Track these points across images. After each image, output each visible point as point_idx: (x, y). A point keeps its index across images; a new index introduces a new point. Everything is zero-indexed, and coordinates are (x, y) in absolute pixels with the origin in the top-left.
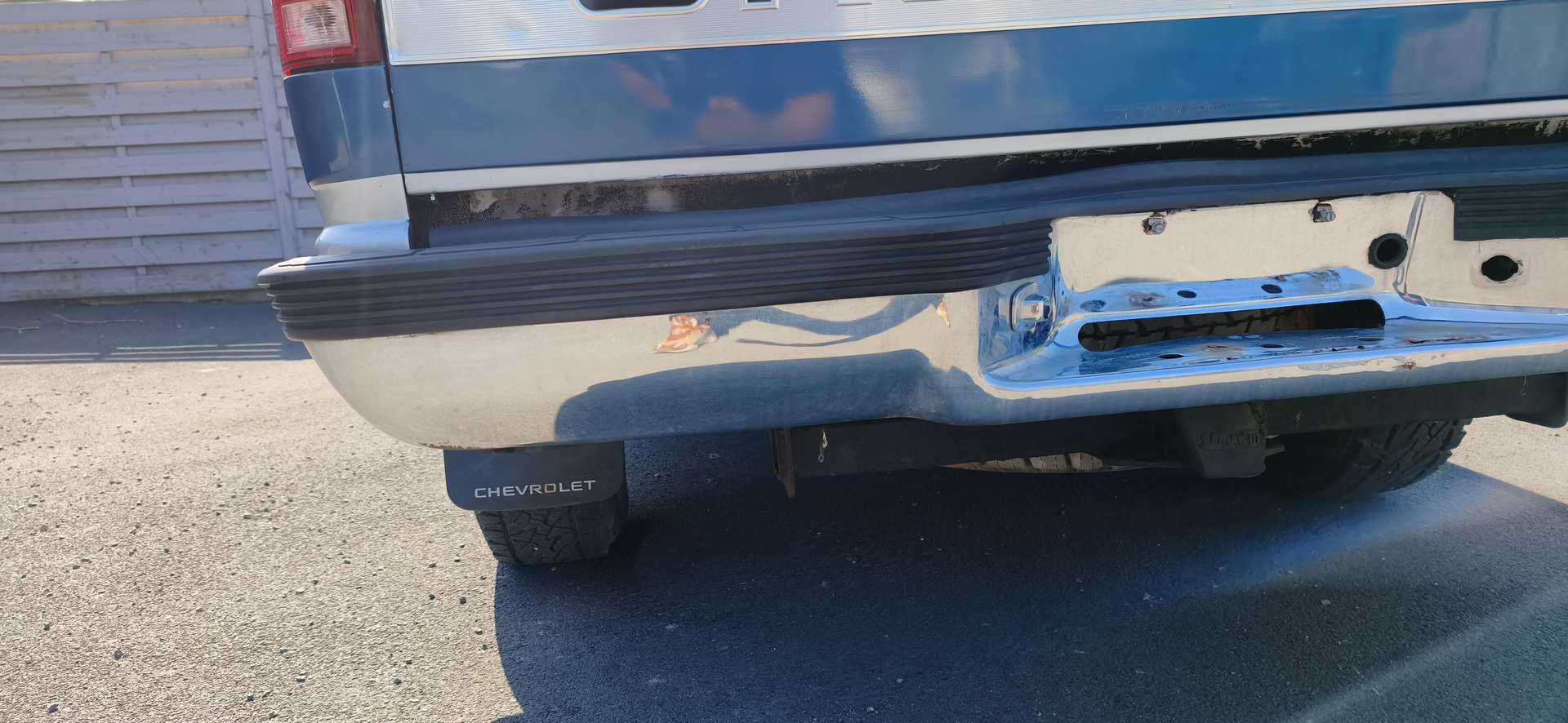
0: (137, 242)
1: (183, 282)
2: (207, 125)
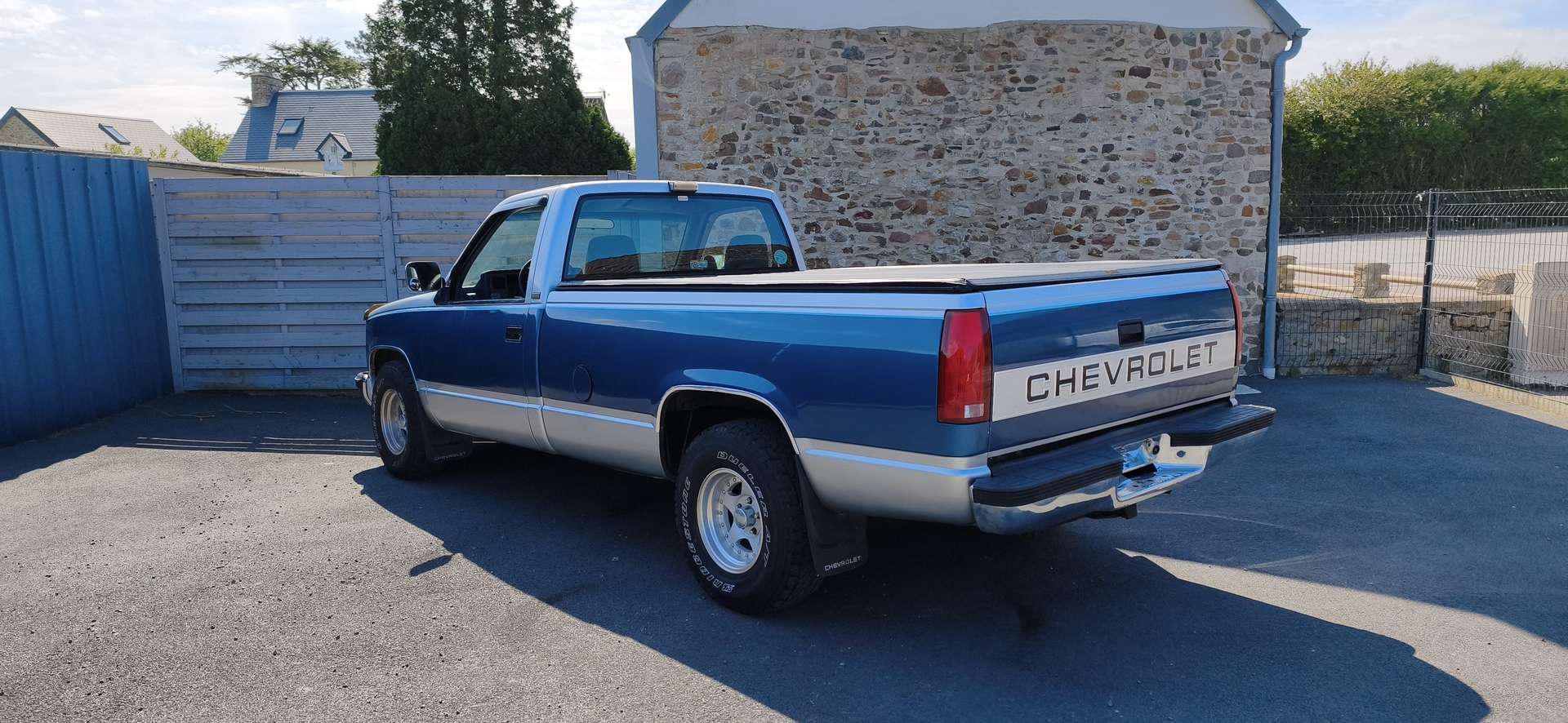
0: (286, 350)
1: (317, 382)
2: (343, 269)
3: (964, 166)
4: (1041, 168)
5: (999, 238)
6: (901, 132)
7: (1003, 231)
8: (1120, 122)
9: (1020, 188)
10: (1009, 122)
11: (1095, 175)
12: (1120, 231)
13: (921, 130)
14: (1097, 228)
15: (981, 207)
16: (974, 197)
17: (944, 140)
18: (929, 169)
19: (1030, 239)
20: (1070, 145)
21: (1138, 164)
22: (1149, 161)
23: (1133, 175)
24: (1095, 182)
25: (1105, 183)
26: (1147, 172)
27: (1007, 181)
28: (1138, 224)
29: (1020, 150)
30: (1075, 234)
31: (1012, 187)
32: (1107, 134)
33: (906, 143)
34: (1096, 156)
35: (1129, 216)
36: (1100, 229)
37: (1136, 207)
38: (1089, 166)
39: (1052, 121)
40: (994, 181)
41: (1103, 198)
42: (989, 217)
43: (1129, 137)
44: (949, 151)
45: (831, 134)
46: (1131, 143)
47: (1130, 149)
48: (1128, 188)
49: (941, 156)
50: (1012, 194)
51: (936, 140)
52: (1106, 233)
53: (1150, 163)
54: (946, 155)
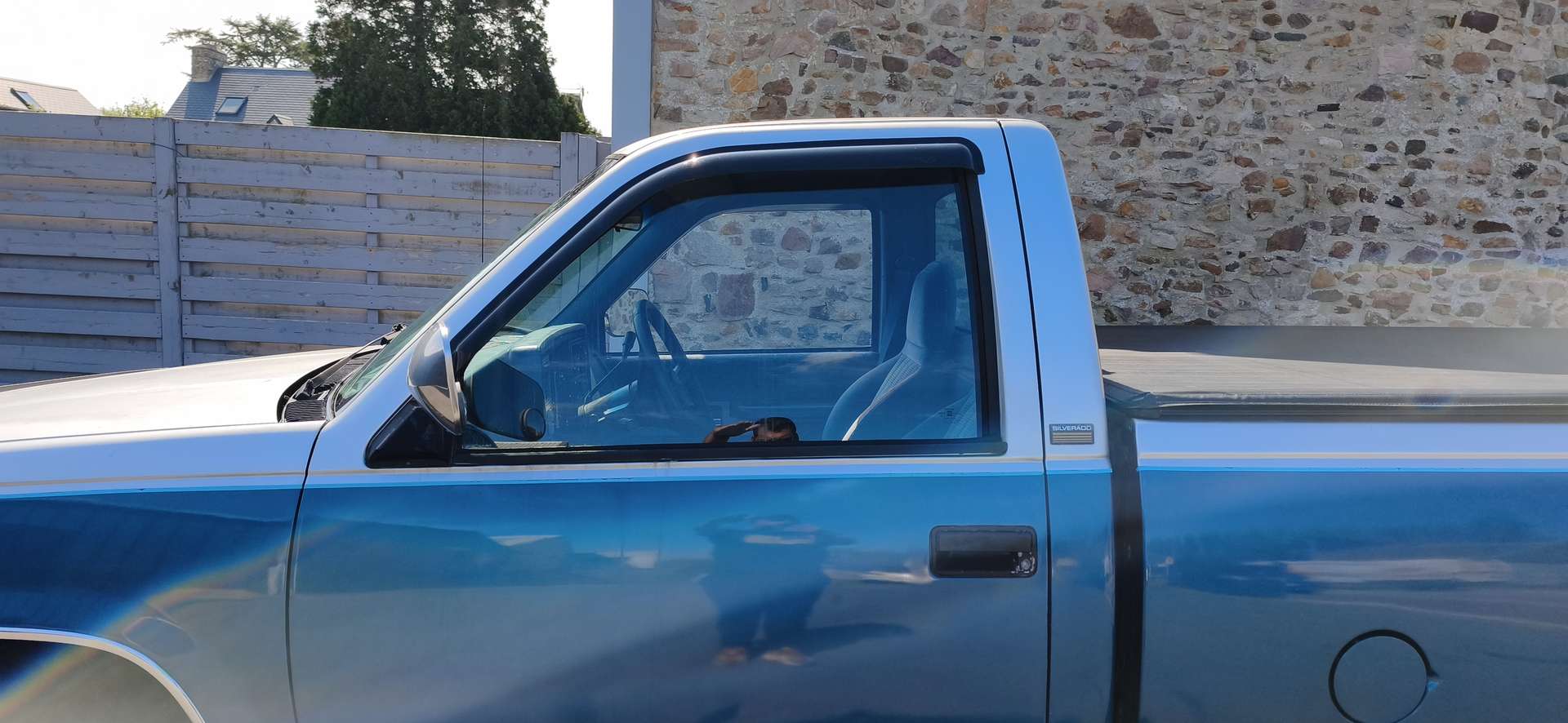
3: (1174, 163)
4: (1303, 173)
5: (1221, 287)
6: (1071, 96)
7: (1229, 276)
8: (1440, 106)
9: (1265, 206)
10: (1256, 91)
11: (1388, 191)
12: (1419, 288)
13: (1105, 96)
14: (1384, 280)
15: (1194, 235)
16: (1185, 216)
17: (1144, 116)
18: (1111, 164)
19: (1271, 292)
20: (1354, 138)
21: (1462, 177)
22: (1479, 174)
23: (1453, 195)
24: (1387, 203)
25: (1405, 205)
26: (1474, 192)
27: (1243, 192)
28: (1451, 278)
29: (1268, 141)
30: (1346, 289)
31: (1249, 203)
32: (1415, 124)
33: (1078, 117)
34: (1394, 159)
35: (1436, 265)
36: (1389, 283)
37: (1452, 250)
38: (1380, 176)
39: (1328, 95)
40: (1223, 191)
41: (1398, 231)
42: (1206, 252)
43: (1452, 130)
44: (1150, 136)
45: (951, 93)
46: (1454, 141)
47: (1450, 151)
48: (1440, 216)
49: (1135, 142)
50: (1249, 216)
51: (1130, 114)
52: (1397, 290)
53: (1480, 177)
54: (1145, 140)
